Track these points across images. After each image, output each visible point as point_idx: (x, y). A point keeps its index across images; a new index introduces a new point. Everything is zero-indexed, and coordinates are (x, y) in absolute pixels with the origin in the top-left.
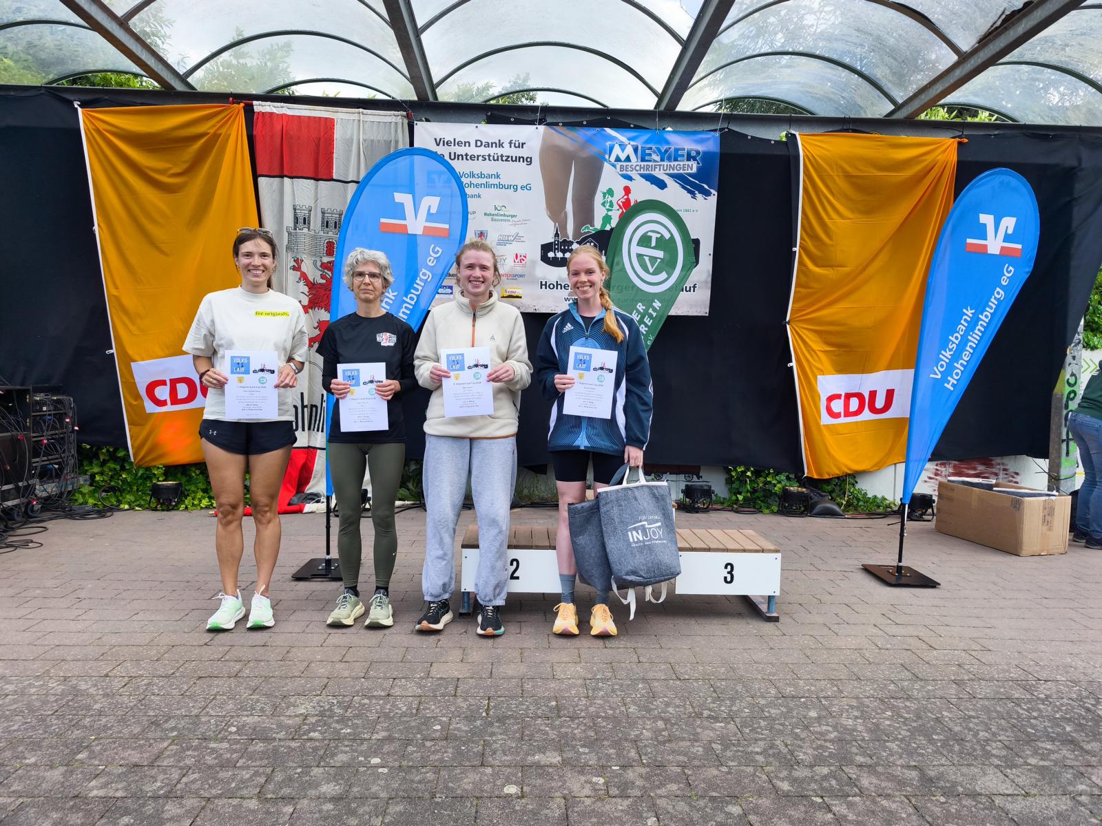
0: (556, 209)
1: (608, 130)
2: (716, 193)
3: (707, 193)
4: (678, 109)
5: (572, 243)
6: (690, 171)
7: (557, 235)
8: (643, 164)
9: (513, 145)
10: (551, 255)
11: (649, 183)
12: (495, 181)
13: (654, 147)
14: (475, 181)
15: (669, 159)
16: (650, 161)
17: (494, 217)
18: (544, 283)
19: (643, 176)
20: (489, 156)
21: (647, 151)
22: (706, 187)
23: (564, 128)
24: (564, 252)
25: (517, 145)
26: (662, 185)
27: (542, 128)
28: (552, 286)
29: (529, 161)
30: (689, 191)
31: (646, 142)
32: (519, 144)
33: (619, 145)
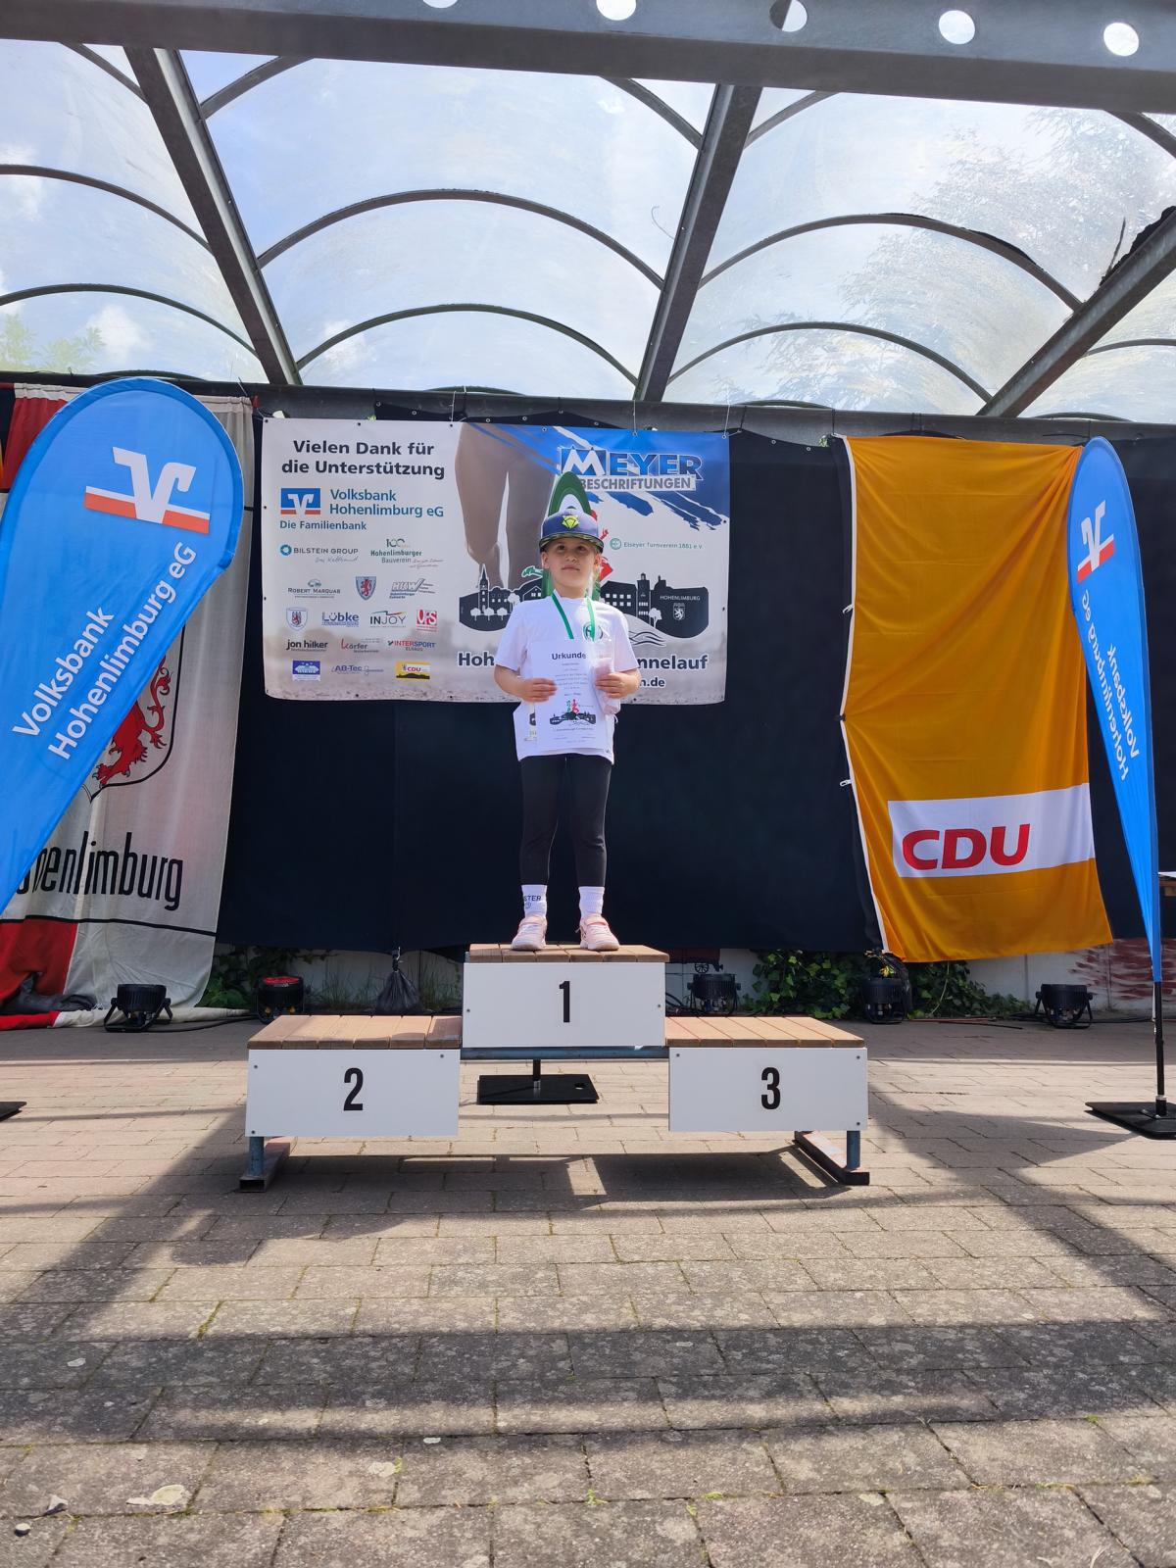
0: (480, 542)
1: (560, 429)
2: (728, 520)
3: (714, 521)
4: (667, 398)
5: (509, 593)
6: (686, 489)
7: (484, 582)
8: (614, 478)
9: (414, 450)
10: (475, 612)
11: (625, 506)
12: (389, 504)
13: (629, 454)
14: (356, 504)
15: (654, 472)
16: (625, 474)
17: (387, 557)
18: (464, 656)
19: (613, 495)
20: (378, 466)
21: (620, 460)
22: (711, 511)
23: (493, 426)
24: (495, 607)
25: (421, 450)
26: (644, 508)
27: (459, 425)
28: (477, 661)
29: (440, 474)
30: (686, 518)
31: (617, 447)
32: (424, 447)
33: (577, 451)
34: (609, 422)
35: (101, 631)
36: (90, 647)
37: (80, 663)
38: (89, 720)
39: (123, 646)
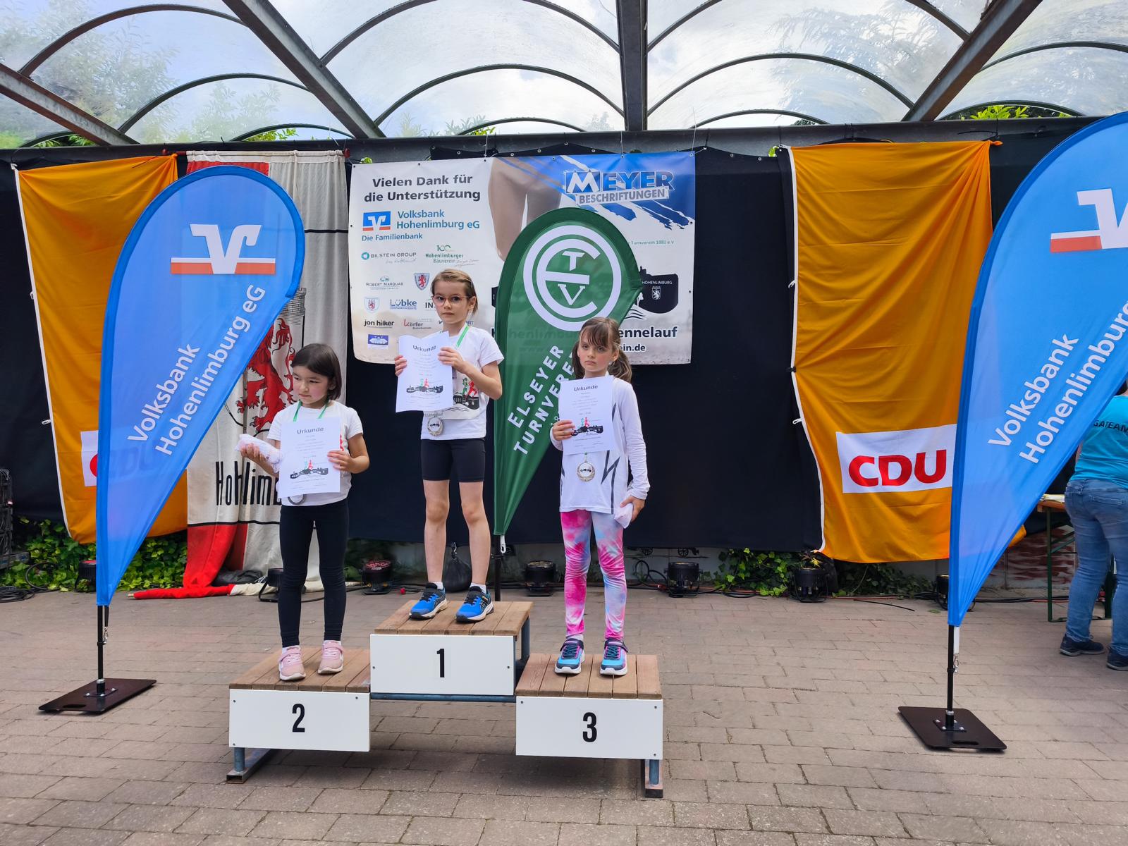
1: (565, 158)
2: (694, 221)
3: (683, 222)
6: (661, 197)
8: (605, 193)
9: (458, 180)
12: (439, 220)
14: (416, 220)
15: (636, 186)
16: (614, 189)
17: (437, 258)
19: (606, 206)
20: (432, 193)
21: (610, 179)
22: (681, 214)
23: (516, 159)
25: (463, 180)
26: (629, 215)
29: (477, 197)
30: (662, 220)
32: (465, 178)
33: (578, 173)
34: (604, 149)
35: (190, 361)
36: (183, 373)
37: (176, 386)
38: (185, 426)
39: (209, 369)
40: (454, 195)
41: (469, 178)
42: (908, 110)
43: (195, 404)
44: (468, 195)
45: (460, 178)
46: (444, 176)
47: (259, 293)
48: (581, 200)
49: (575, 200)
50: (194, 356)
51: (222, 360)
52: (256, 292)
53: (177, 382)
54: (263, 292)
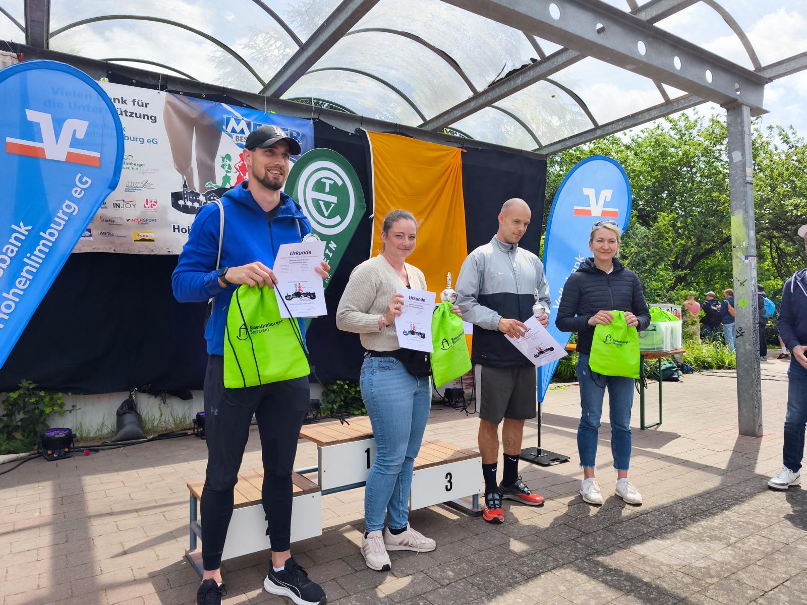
0: (183, 164)
1: (224, 105)
23: (185, 97)
29: (154, 120)
31: (255, 120)
32: (142, 103)
33: (235, 119)
34: (251, 105)
35: (23, 238)
36: (16, 249)
37: (9, 261)
38: (17, 300)
39: (40, 247)
40: (134, 115)
41: (146, 104)
42: (422, 122)
43: (27, 279)
44: (146, 117)
45: (138, 103)
46: (122, 98)
47: (87, 182)
48: (236, 138)
49: (232, 138)
50: (26, 233)
51: (53, 239)
52: (84, 180)
53: (9, 257)
54: (90, 181)
